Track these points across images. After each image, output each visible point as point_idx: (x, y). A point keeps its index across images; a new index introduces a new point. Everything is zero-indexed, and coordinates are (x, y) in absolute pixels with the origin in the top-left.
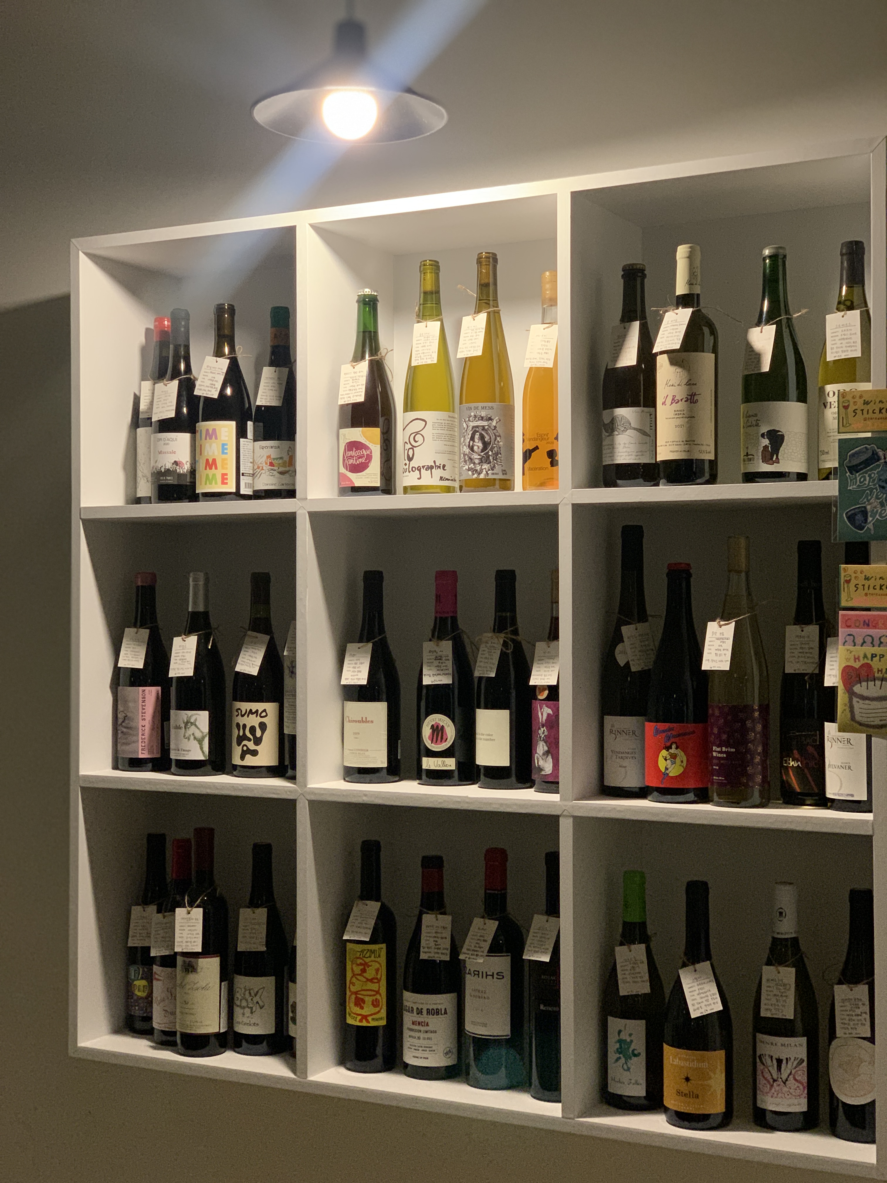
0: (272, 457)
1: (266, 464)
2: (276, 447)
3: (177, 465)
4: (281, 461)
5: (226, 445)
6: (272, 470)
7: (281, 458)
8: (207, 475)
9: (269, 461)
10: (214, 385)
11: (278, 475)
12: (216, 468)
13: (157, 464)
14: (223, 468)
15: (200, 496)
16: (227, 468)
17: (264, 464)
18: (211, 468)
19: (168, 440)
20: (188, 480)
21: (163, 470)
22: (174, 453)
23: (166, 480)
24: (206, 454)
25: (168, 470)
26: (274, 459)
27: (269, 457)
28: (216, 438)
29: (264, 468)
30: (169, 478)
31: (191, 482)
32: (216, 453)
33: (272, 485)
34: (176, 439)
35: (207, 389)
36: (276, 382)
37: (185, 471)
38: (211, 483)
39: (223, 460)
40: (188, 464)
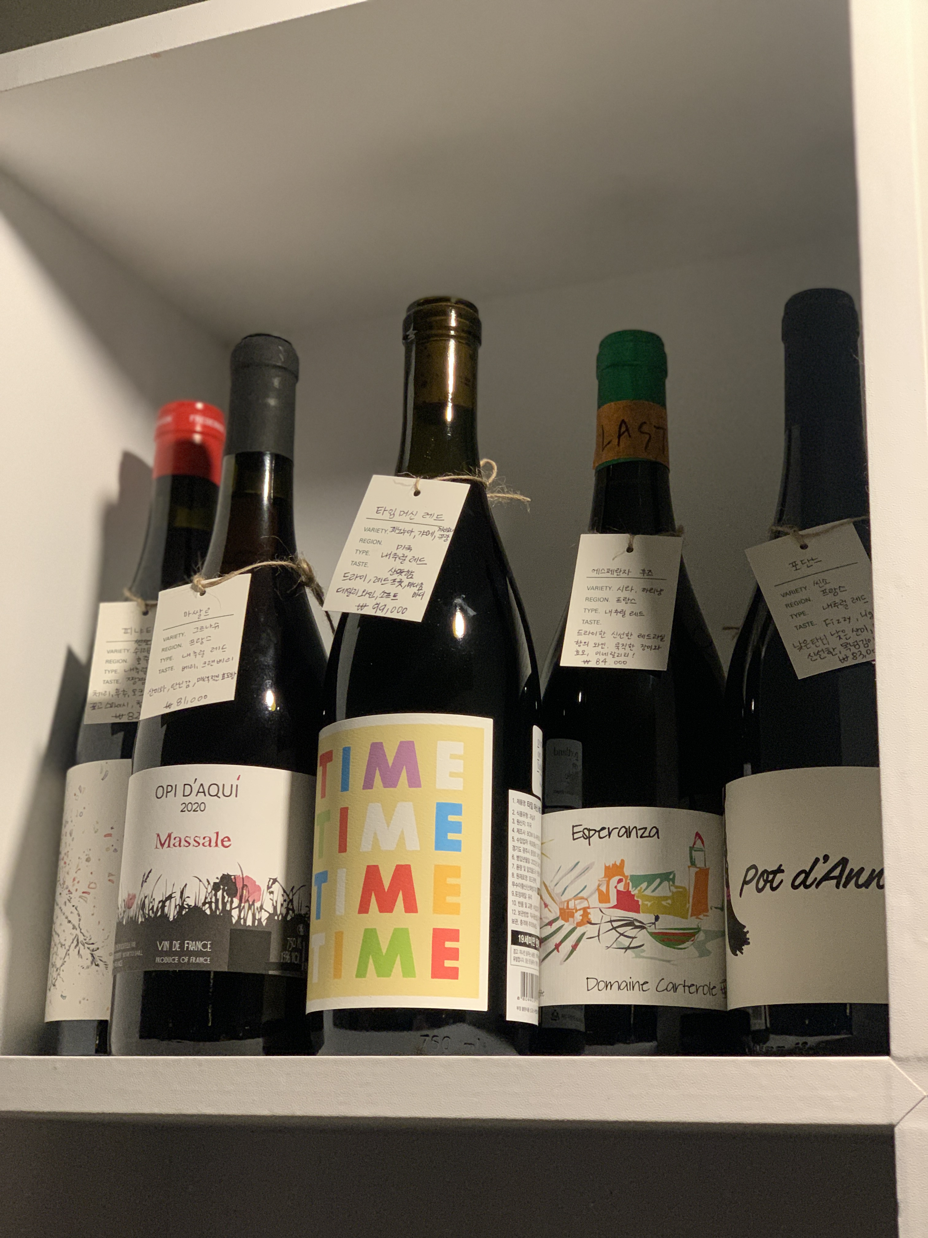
0: (628, 871)
1: (604, 898)
2: (644, 833)
3: (232, 893)
4: (665, 890)
5: (456, 809)
6: (630, 923)
7: (667, 877)
8: (370, 935)
9: (614, 886)
10: (410, 574)
11: (651, 946)
12: (411, 907)
13: (147, 889)
14: (439, 907)
15: (328, 1023)
16: (455, 909)
17: (594, 901)
18: (386, 907)
19: (202, 790)
20: (274, 956)
21: (172, 912)
22: (225, 842)
23: (183, 952)
24: (366, 846)
25: (196, 910)
26: (637, 880)
27: (613, 870)
28: (414, 781)
29: (594, 916)
30: (193, 946)
31: (283, 966)
32: (413, 844)
33: (630, 986)
34: (235, 791)
35: (378, 589)
36: (638, 584)
37: (264, 916)
38: (384, 971)
39: (441, 872)
40: (277, 889)
